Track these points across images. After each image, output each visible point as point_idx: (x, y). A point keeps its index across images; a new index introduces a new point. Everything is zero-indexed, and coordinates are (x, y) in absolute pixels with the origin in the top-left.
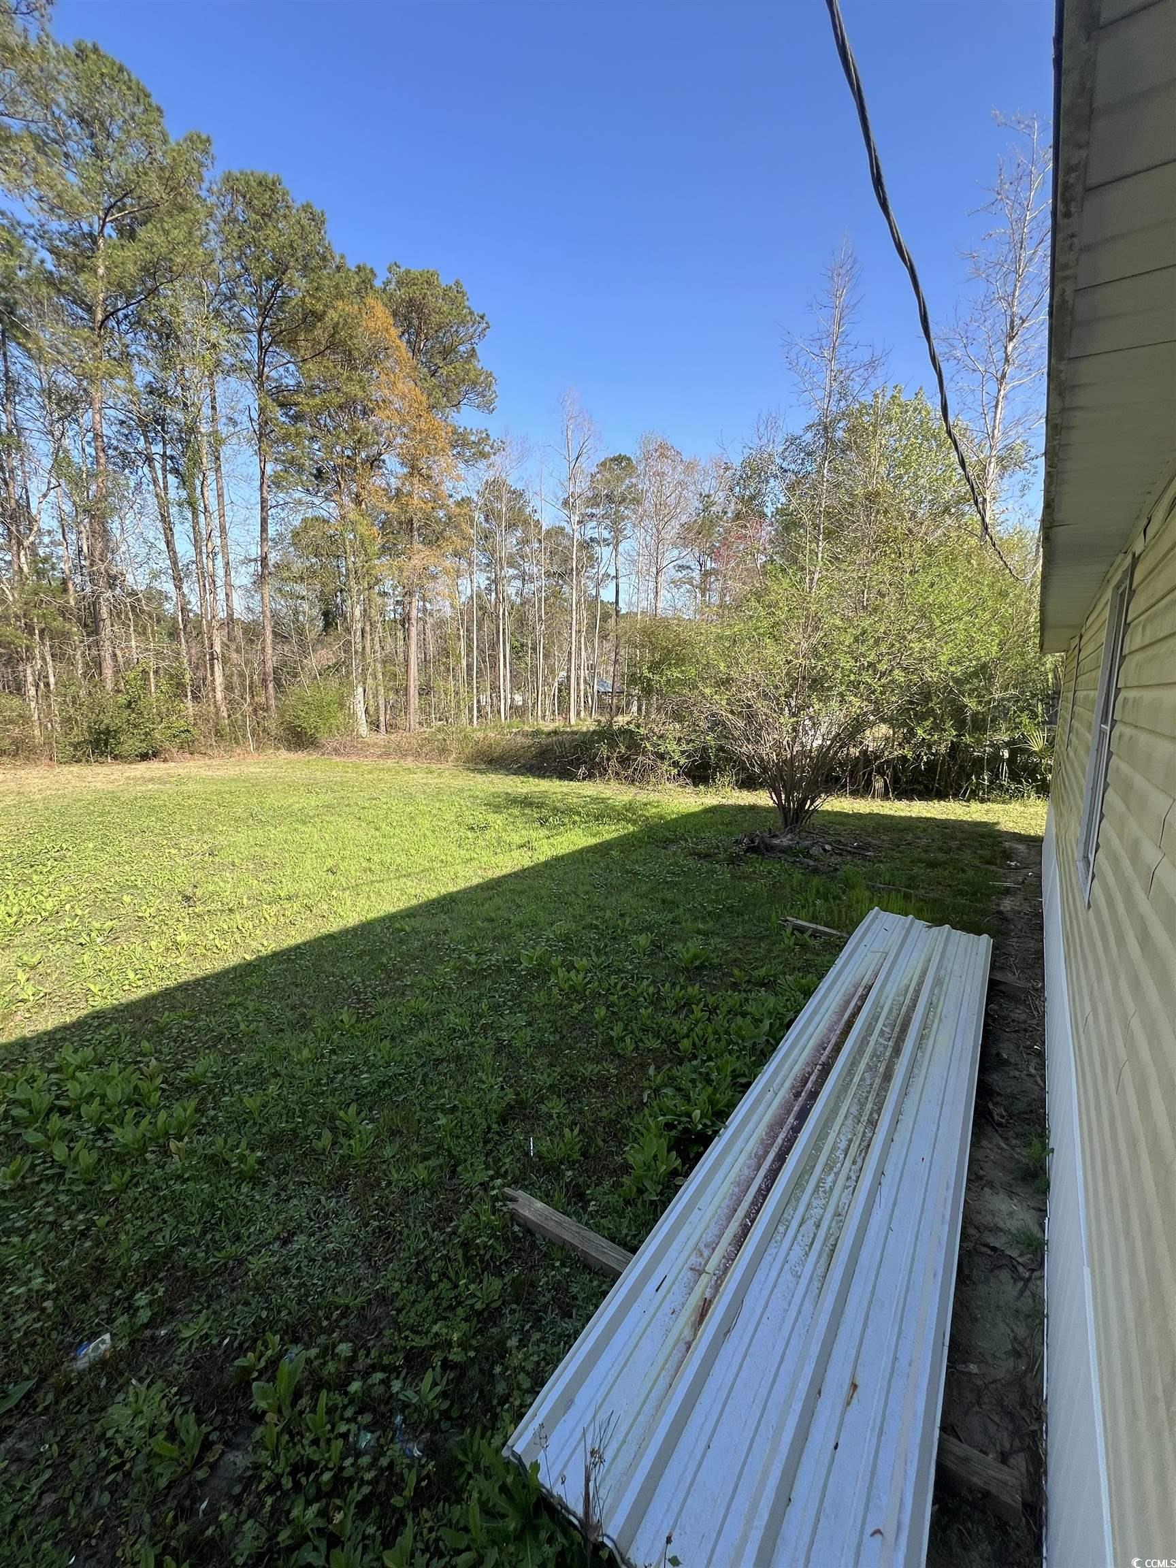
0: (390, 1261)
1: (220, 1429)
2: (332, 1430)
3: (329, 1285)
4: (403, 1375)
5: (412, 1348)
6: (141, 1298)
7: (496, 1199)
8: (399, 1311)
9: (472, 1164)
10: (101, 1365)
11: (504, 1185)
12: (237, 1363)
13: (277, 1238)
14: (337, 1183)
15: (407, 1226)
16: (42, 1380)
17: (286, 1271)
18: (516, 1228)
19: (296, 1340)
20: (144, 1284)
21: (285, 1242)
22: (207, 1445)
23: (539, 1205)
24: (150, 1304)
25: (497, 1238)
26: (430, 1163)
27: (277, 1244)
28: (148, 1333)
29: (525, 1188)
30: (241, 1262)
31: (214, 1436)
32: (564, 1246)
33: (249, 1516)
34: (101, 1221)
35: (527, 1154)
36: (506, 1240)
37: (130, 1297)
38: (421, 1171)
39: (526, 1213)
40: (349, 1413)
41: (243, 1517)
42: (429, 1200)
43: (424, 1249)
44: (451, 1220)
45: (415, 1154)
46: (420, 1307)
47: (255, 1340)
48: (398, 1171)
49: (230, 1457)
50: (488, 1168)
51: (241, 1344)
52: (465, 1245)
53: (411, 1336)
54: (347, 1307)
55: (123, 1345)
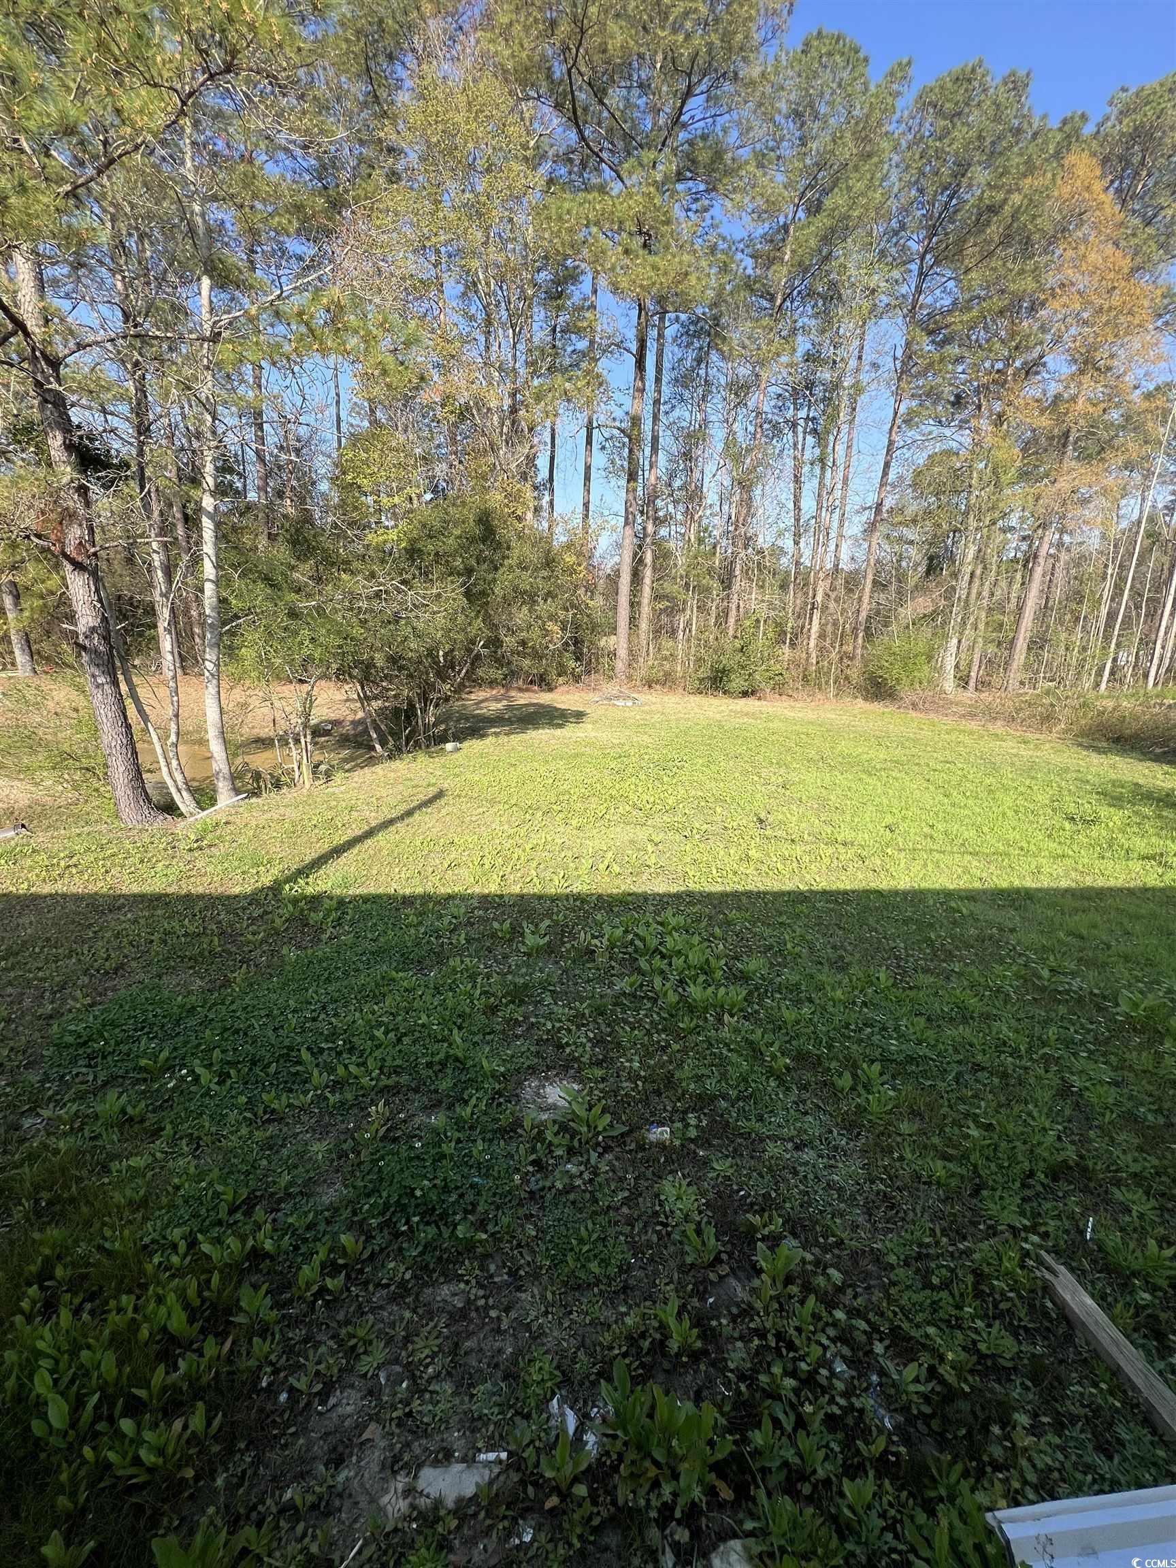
0: (891, 1231)
1: (730, 1255)
2: (814, 1333)
3: (829, 1209)
4: (887, 1342)
5: (899, 1327)
6: (692, 1119)
7: (1027, 1254)
8: (893, 1284)
9: (1001, 1198)
10: (661, 1146)
11: (1041, 1247)
12: (749, 1216)
13: (791, 1139)
14: (851, 1126)
15: (914, 1210)
16: (630, 1132)
17: (795, 1173)
18: (1049, 1304)
19: (795, 1235)
20: (694, 1110)
21: (797, 1148)
22: (718, 1260)
23: (1089, 1301)
24: (697, 1127)
25: (1020, 1297)
26: (950, 1165)
27: (790, 1145)
28: (692, 1146)
29: (1072, 1270)
30: (762, 1140)
31: (724, 1257)
32: (1116, 1371)
33: (741, 1338)
34: (676, 1047)
35: (1082, 1233)
36: (1032, 1307)
37: (685, 1112)
38: (939, 1168)
39: (1068, 1297)
40: (831, 1332)
41: (736, 1335)
42: (944, 1201)
43: (928, 1246)
44: (964, 1238)
45: (935, 1147)
46: (916, 1297)
47: (763, 1210)
48: (913, 1152)
49: (733, 1282)
50: (1022, 1213)
51: (752, 1204)
52: (978, 1275)
53: (900, 1316)
54: (842, 1242)
55: (677, 1143)
